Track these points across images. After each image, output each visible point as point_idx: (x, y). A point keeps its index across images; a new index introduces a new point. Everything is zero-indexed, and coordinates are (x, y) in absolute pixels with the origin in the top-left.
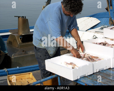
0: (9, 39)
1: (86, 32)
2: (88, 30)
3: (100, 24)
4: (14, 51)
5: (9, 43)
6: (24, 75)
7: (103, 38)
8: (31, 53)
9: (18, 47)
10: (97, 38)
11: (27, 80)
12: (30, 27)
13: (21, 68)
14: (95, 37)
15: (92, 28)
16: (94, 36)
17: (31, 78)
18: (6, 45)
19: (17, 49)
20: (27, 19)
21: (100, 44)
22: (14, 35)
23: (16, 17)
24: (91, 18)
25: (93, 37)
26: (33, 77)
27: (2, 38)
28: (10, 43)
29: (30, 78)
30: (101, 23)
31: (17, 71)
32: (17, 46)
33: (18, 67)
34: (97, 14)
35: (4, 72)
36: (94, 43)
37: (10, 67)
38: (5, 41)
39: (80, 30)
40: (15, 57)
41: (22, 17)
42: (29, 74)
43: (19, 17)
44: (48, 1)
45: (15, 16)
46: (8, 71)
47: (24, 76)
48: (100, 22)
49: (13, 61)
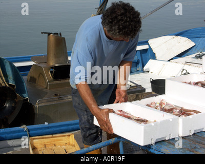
0: (31, 73)
1: (168, 62)
2: (172, 59)
3: (194, 49)
4: (39, 94)
5: (30, 80)
6: (60, 138)
7: (202, 73)
8: (69, 98)
9: (47, 88)
10: (189, 73)
11: (64, 147)
12: (68, 51)
13: (51, 125)
14: (185, 72)
15: (180, 55)
16: (184, 70)
17: (71, 143)
18: (25, 84)
19: (45, 90)
20: (64, 38)
21: (197, 84)
22: (40, 65)
23: (45, 33)
24: (178, 37)
25: (182, 72)
26: (75, 141)
27: (19, 71)
28: (33, 80)
29: (69, 144)
30: (196, 47)
31: (44, 131)
32: (45, 86)
33: (46, 123)
34: (188, 30)
35: (23, 131)
36: (185, 82)
37: (33, 124)
38: (23, 77)
39: (157, 58)
40: (40, 105)
41: (54, 34)
42: (69, 135)
43: (49, 34)
44: (100, 7)
45: (42, 33)
46: (29, 130)
47: (59, 140)
48: (195, 44)
49: (37, 112)
